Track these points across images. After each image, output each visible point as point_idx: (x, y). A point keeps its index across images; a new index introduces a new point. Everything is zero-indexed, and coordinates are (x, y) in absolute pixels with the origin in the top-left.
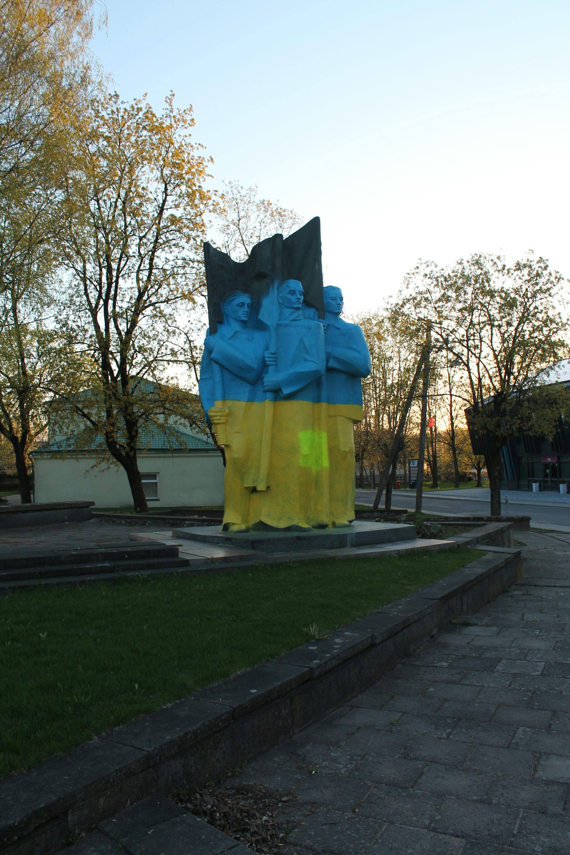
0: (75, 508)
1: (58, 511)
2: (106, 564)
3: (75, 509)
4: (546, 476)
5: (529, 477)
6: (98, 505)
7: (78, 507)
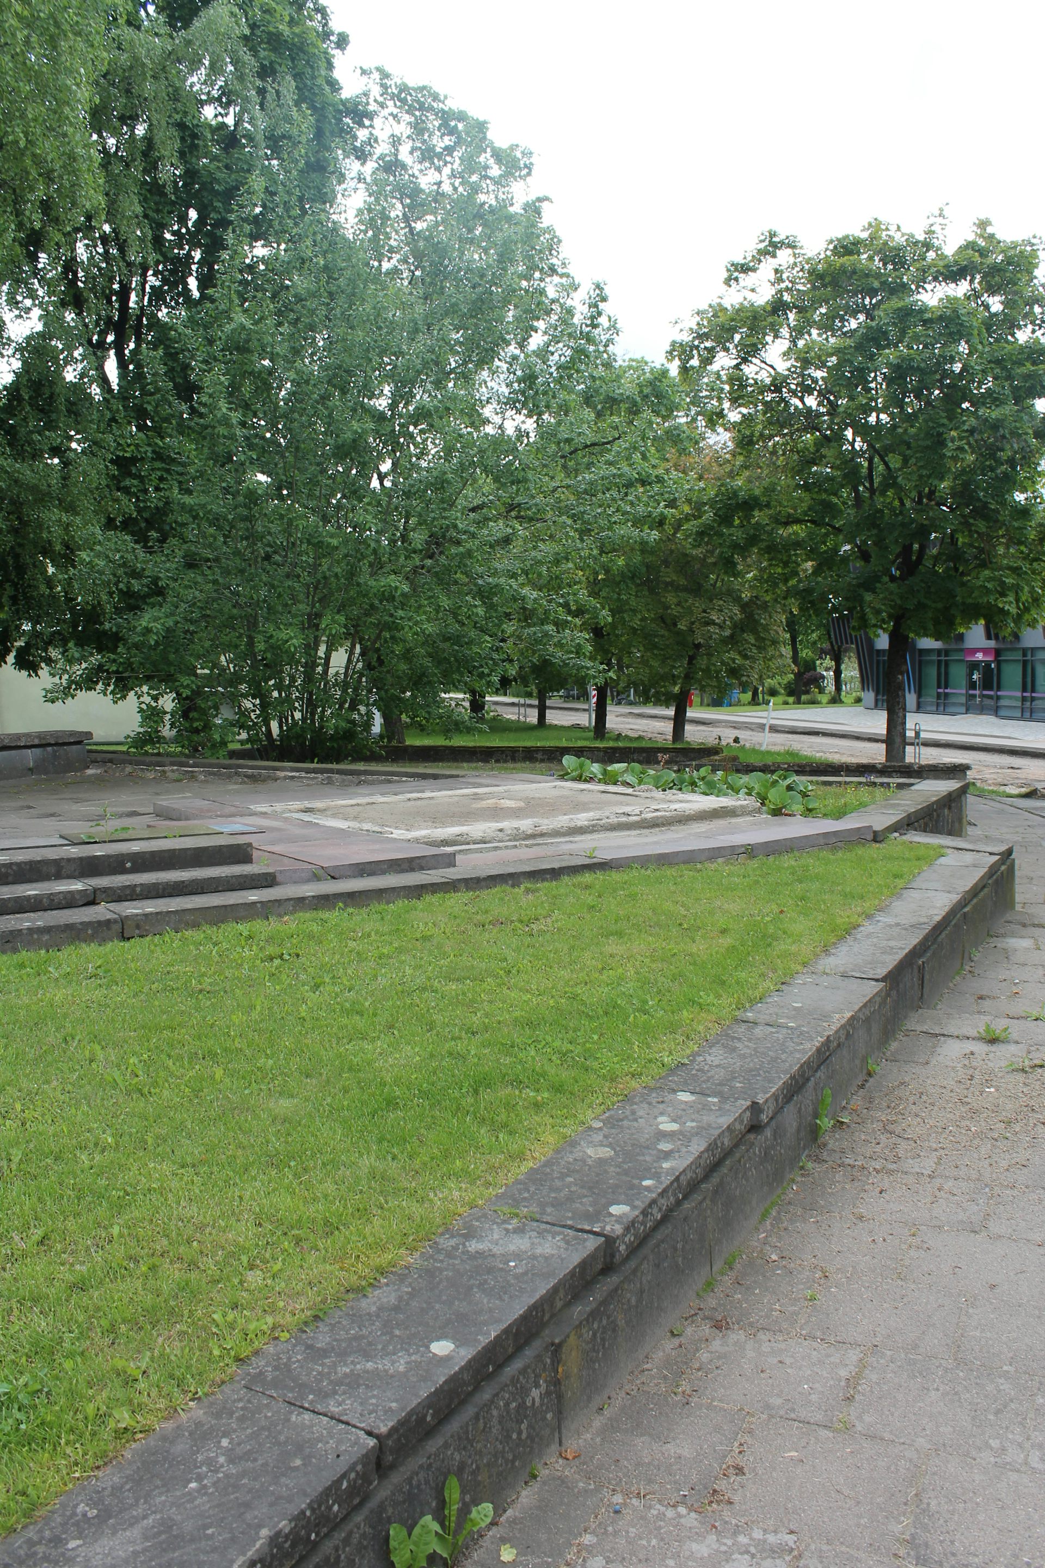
0: (49, 745)
1: (13, 752)
2: (77, 886)
3: (49, 749)
4: (972, 685)
5: (939, 687)
6: (96, 738)
7: (56, 744)
